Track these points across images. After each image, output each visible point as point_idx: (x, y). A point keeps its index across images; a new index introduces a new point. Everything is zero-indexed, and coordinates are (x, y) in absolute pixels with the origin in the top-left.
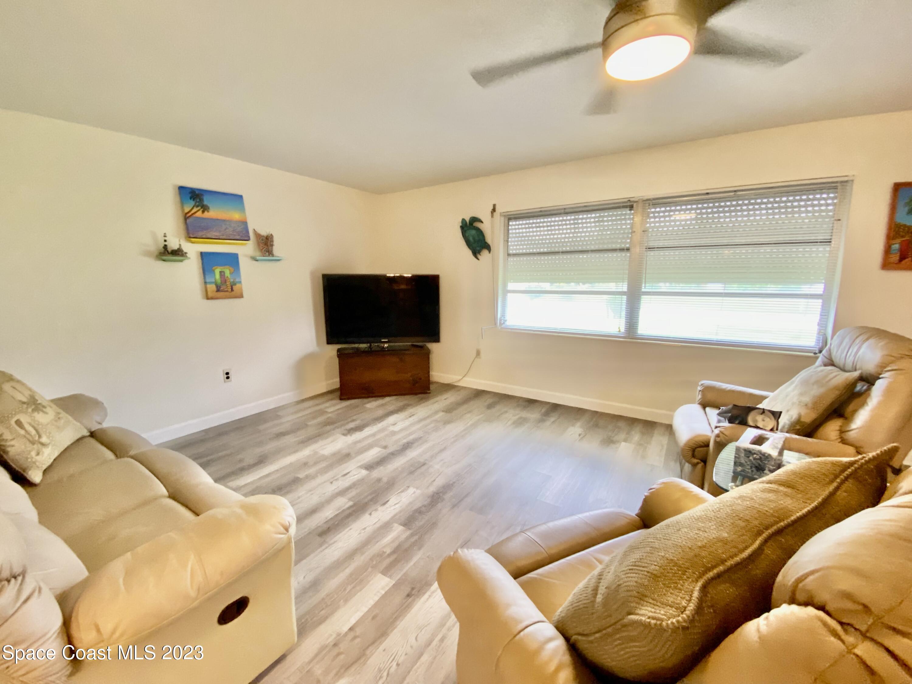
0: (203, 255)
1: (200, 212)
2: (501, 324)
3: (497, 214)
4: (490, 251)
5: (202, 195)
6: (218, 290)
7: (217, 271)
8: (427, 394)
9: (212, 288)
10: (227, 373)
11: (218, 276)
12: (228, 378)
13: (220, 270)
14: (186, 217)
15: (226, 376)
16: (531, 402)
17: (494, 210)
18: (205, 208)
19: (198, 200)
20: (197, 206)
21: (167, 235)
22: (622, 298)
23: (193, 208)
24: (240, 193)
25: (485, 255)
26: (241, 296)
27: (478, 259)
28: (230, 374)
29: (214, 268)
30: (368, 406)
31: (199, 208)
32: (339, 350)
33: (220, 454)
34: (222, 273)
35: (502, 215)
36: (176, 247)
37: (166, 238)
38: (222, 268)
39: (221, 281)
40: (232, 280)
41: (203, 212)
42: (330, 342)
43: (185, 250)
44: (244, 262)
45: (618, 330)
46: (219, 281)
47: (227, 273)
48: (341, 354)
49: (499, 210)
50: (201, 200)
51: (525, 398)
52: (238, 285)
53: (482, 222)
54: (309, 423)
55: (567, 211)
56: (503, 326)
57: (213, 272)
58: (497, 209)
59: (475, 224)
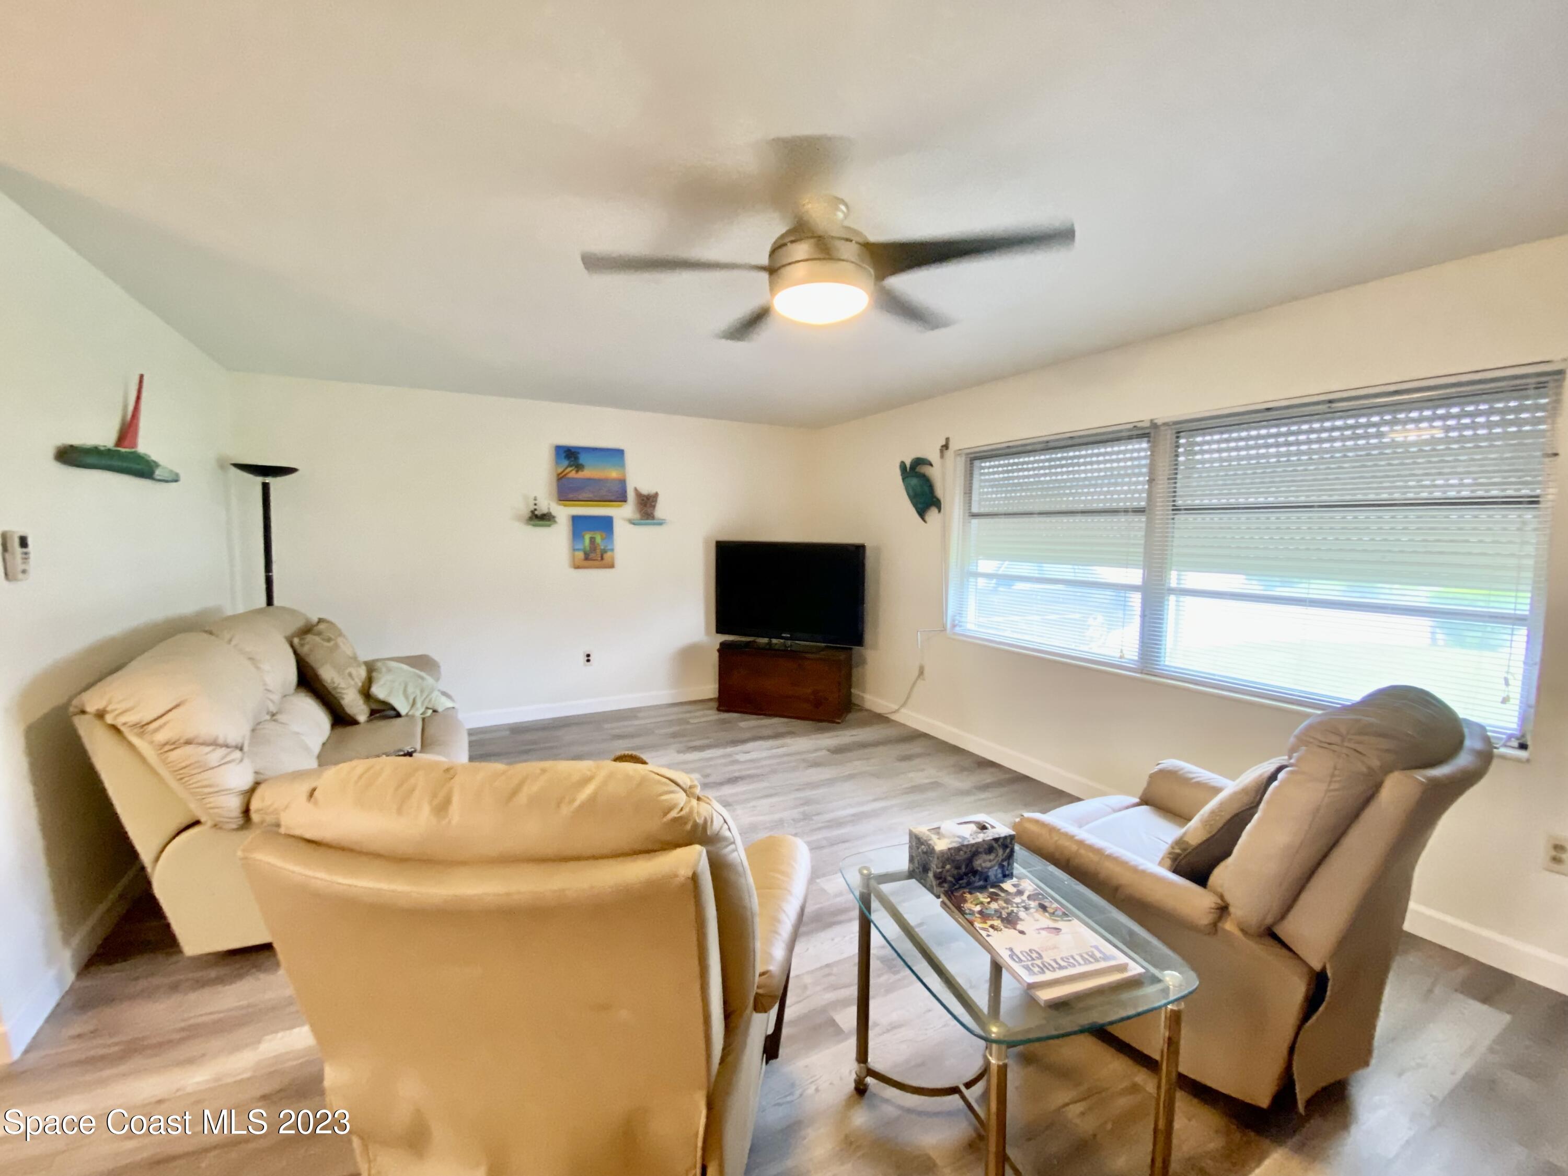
0: (575, 519)
1: (574, 472)
2: (954, 626)
3: (949, 454)
4: (939, 511)
5: (578, 453)
6: (587, 558)
7: (587, 537)
8: (835, 724)
9: (580, 555)
10: (588, 656)
11: (587, 541)
12: (588, 661)
13: (591, 536)
14: (561, 478)
15: (586, 658)
16: (985, 764)
17: (946, 447)
18: (579, 467)
19: (573, 459)
20: (571, 466)
21: (538, 498)
22: (1125, 597)
23: (566, 468)
24: (622, 448)
25: (932, 514)
26: (612, 566)
27: (925, 521)
28: (591, 655)
29: (583, 533)
30: (743, 724)
31: (574, 467)
32: (723, 645)
33: (547, 745)
34: (592, 540)
35: (958, 453)
36: (545, 511)
37: (536, 502)
38: (592, 533)
39: (590, 547)
40: (602, 547)
41: (577, 471)
42: (720, 629)
43: (554, 513)
44: (620, 527)
45: (1118, 655)
46: (588, 548)
47: (598, 539)
48: (724, 649)
49: (953, 446)
50: (576, 458)
51: (978, 756)
52: (609, 553)
53: (931, 465)
54: (657, 732)
55: (1051, 445)
56: (957, 629)
57: (583, 537)
58: (951, 446)
59: (918, 469)
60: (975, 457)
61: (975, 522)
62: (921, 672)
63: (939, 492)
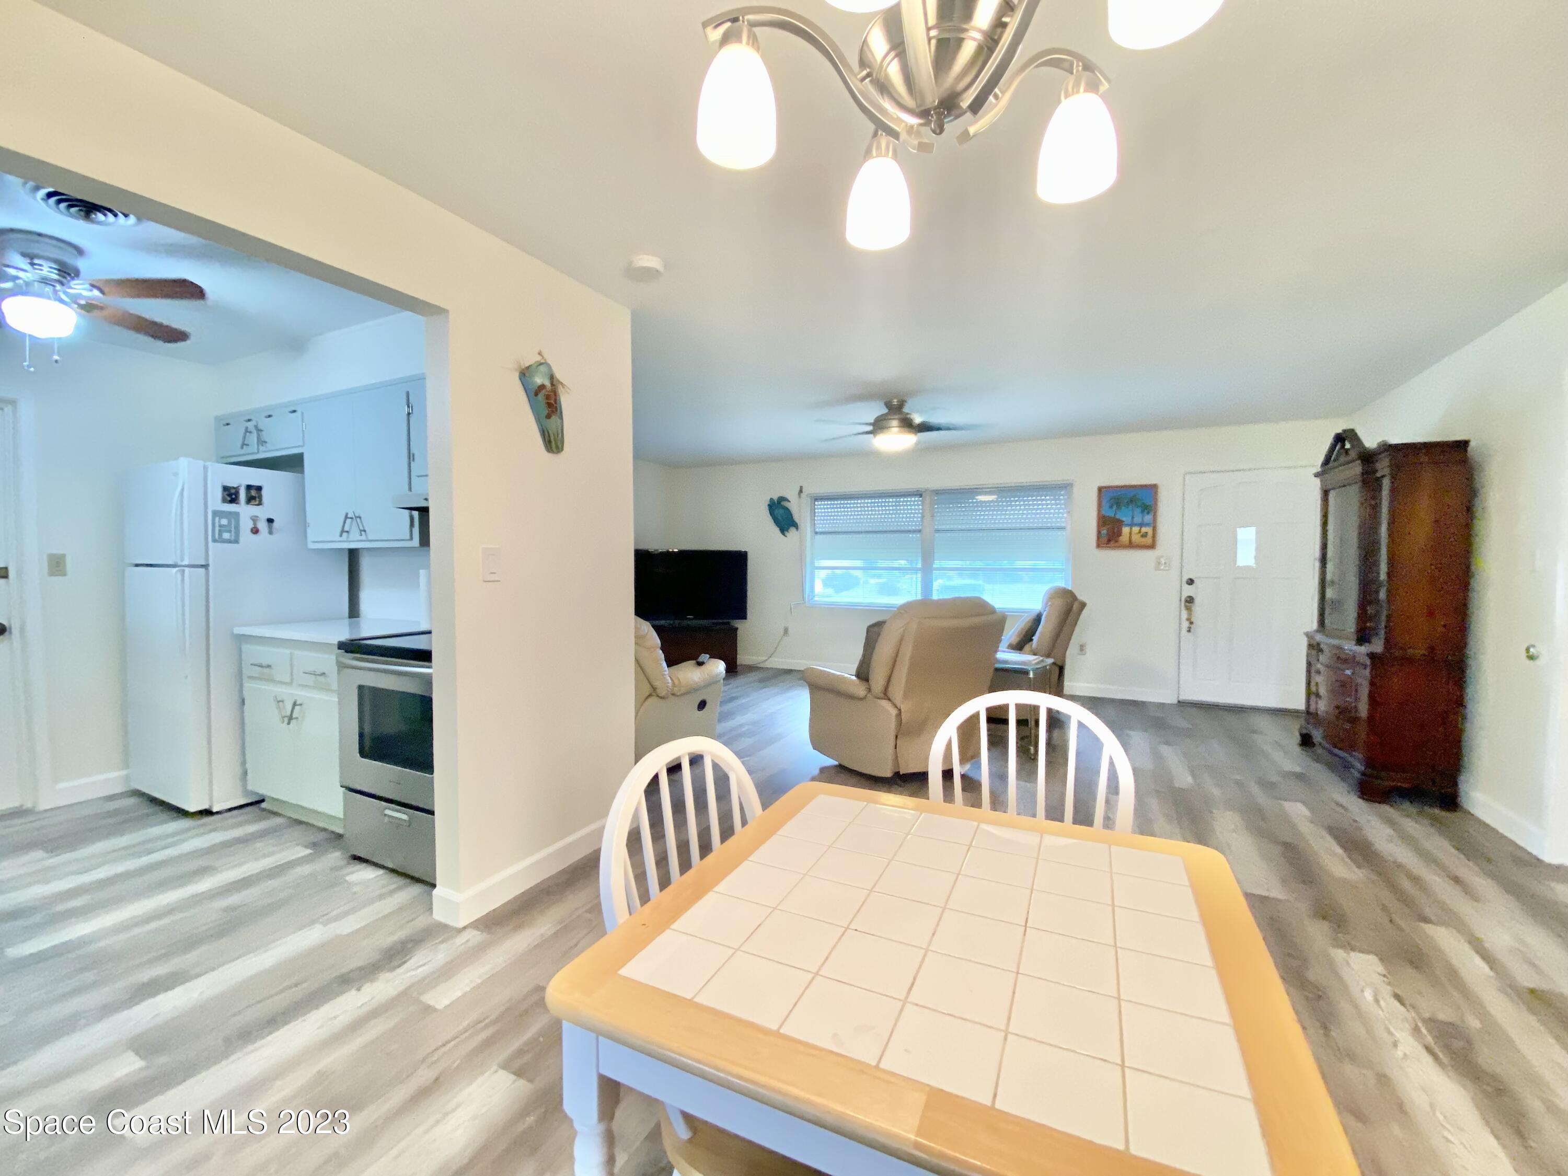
2: (809, 600)
3: (803, 495)
4: (797, 529)
27: (786, 536)
35: (809, 495)
56: (811, 602)
58: (803, 491)
59: (782, 503)
60: (817, 498)
61: (818, 537)
62: (786, 631)
63: (796, 518)
